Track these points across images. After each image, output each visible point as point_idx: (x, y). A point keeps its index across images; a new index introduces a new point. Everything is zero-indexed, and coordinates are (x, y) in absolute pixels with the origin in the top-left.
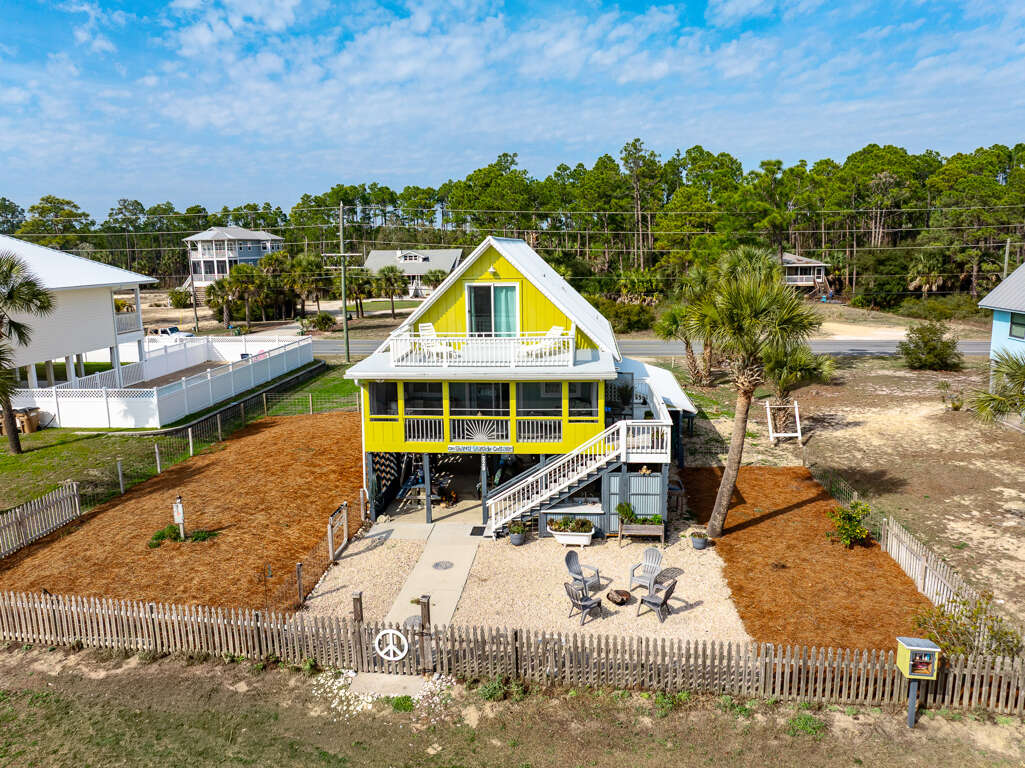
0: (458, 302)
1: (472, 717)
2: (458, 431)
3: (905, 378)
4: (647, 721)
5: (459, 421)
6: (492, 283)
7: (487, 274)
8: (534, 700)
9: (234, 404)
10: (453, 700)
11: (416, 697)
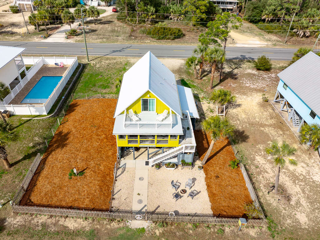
0: (139, 103)
1: (157, 232)
3: (254, 75)
4: (191, 231)
5: (142, 140)
6: (149, 98)
7: (147, 96)
8: (169, 227)
9: (63, 97)
10: (153, 228)
11: (145, 228)
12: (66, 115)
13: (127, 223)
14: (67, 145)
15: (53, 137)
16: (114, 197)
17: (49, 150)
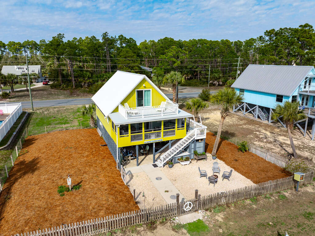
0: (133, 96)
1: (220, 219)
2: (147, 137)
4: (254, 206)
5: (146, 134)
6: (144, 90)
7: (142, 87)
9: (15, 133)
10: (210, 216)
11: (201, 218)
12: (23, 148)
13: (174, 221)
14: (39, 168)
15: (13, 168)
16: (137, 200)
17: (12, 179)
